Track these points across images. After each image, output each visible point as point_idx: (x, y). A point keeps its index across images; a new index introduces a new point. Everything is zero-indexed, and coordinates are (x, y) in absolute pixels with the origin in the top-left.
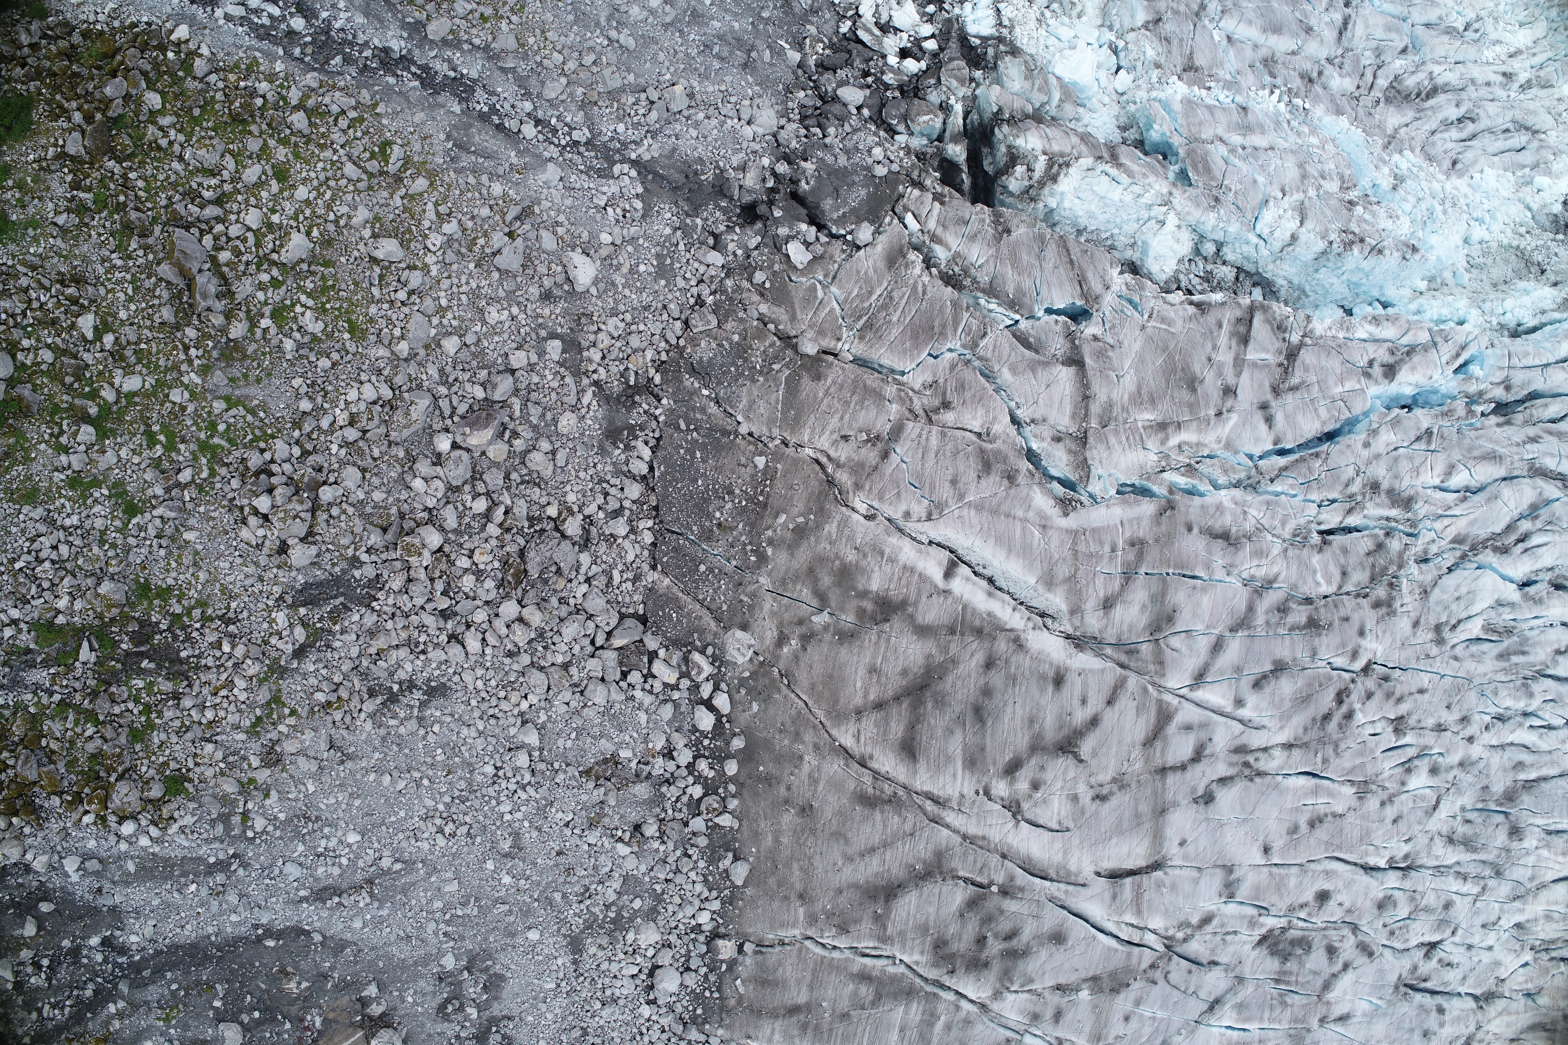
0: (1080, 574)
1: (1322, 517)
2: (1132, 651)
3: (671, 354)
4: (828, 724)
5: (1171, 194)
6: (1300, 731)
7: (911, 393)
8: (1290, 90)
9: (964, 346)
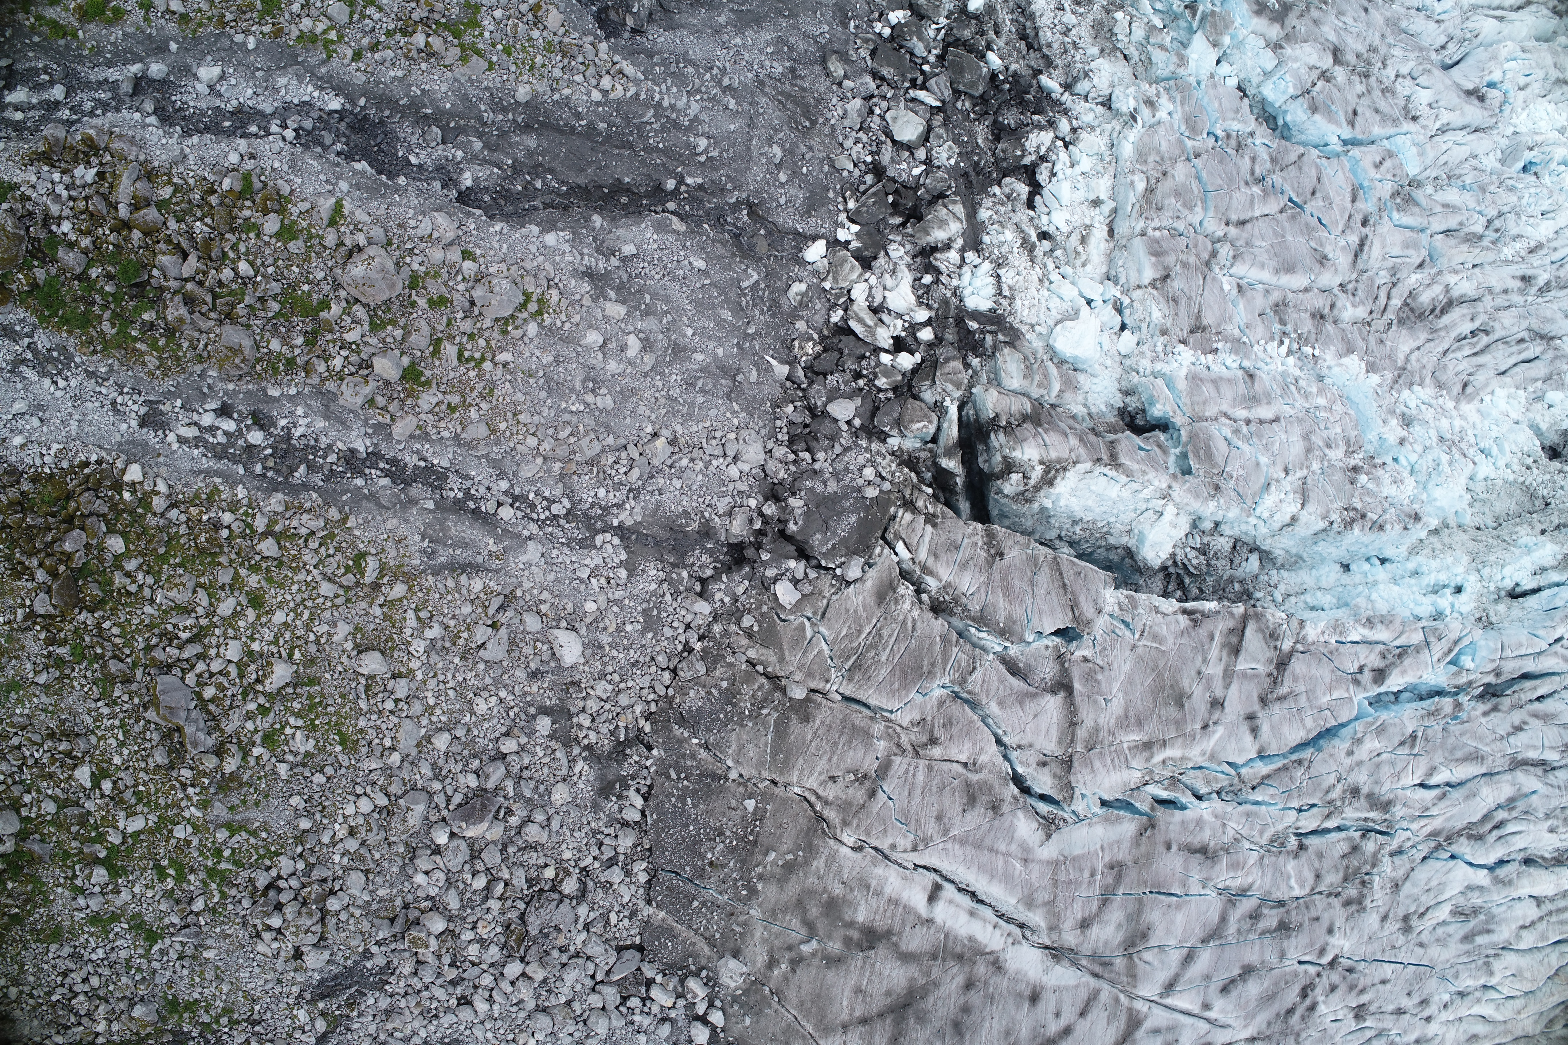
0: (1059, 899)
1: (1299, 824)
2: (1106, 965)
3: (661, 704)
4: (816, 1035)
5: (1170, 487)
6: (1264, 1026)
7: (898, 729)
8: (1300, 336)
9: (952, 682)
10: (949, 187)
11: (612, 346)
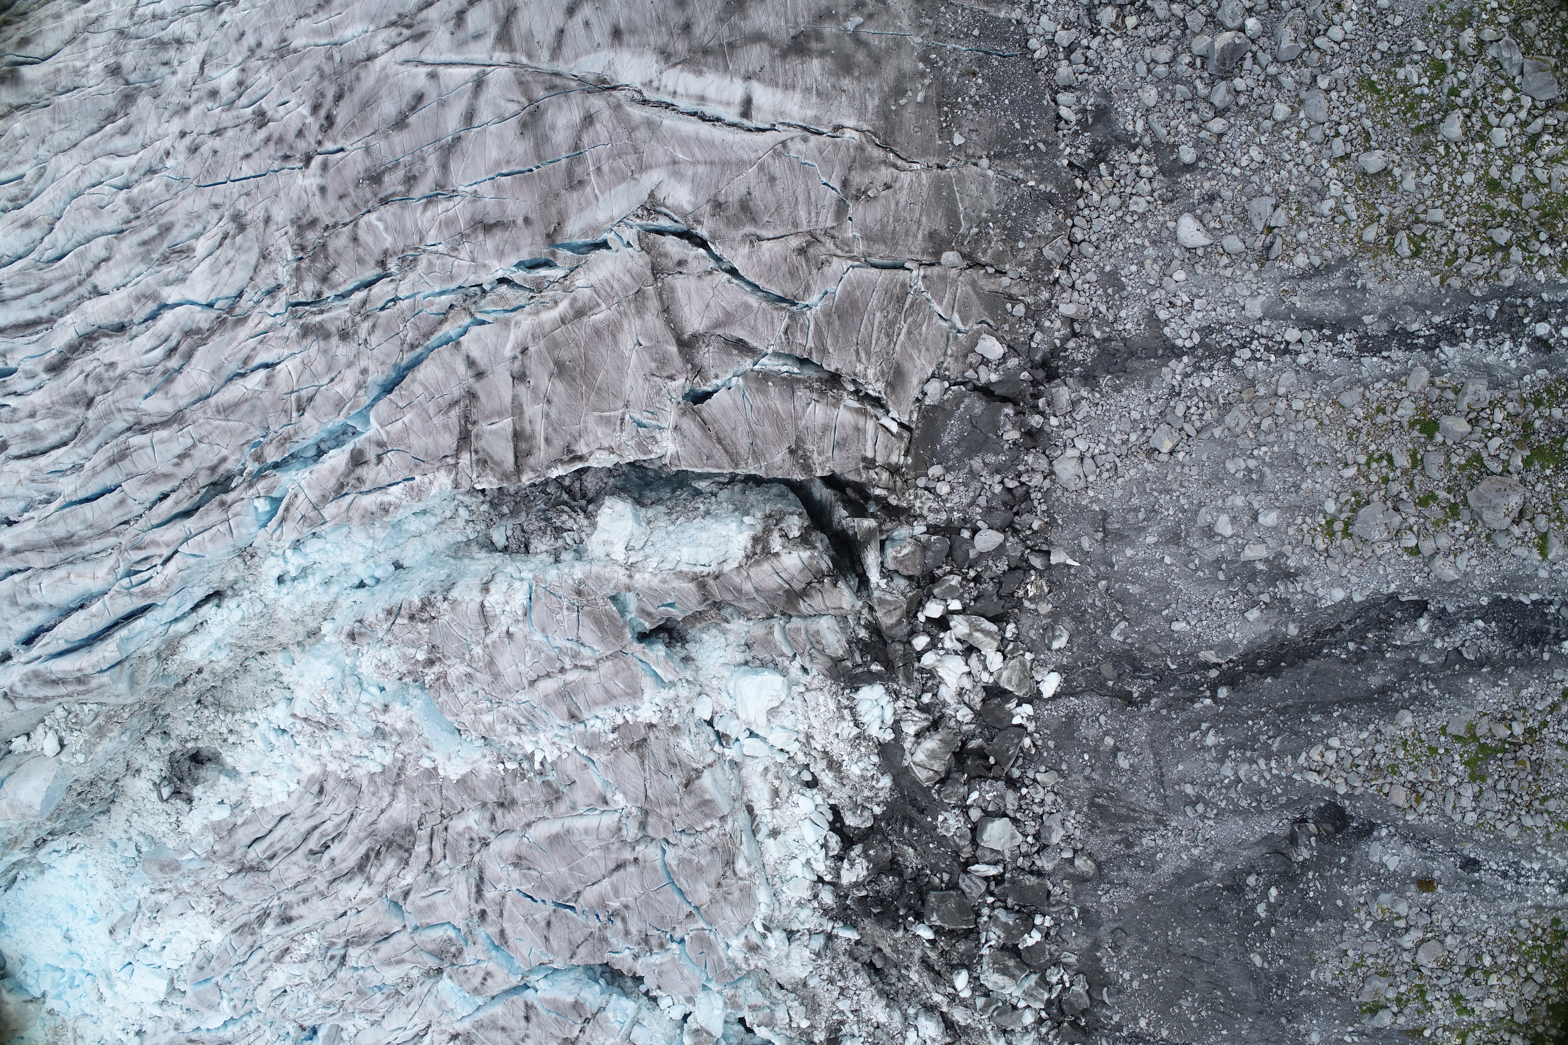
0: (625, 135)
1: (393, 285)
2: (551, 88)
3: (1075, 209)
5: (630, 577)
6: (363, 75)
7: (839, 252)
8: (523, 776)
9: (804, 313)
10: (939, 792)
11: (1246, 519)
